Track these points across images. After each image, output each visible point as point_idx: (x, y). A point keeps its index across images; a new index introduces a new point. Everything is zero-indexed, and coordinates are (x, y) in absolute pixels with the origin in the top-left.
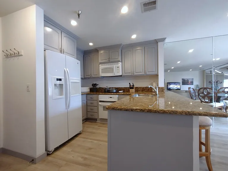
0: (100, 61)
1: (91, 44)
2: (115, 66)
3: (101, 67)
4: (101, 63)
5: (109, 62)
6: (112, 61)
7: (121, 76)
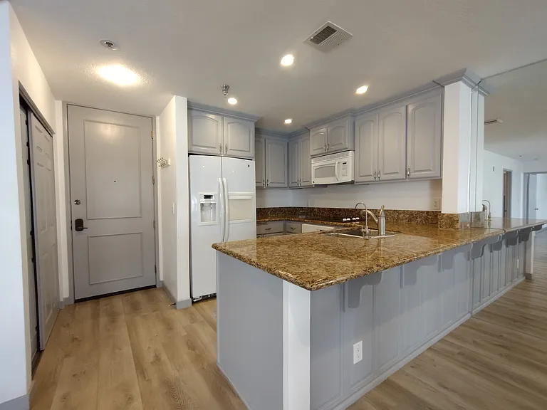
0: (312, 153)
1: (288, 121)
2: (338, 161)
3: (315, 164)
4: (313, 157)
5: (328, 152)
6: (332, 150)
7: (352, 183)
